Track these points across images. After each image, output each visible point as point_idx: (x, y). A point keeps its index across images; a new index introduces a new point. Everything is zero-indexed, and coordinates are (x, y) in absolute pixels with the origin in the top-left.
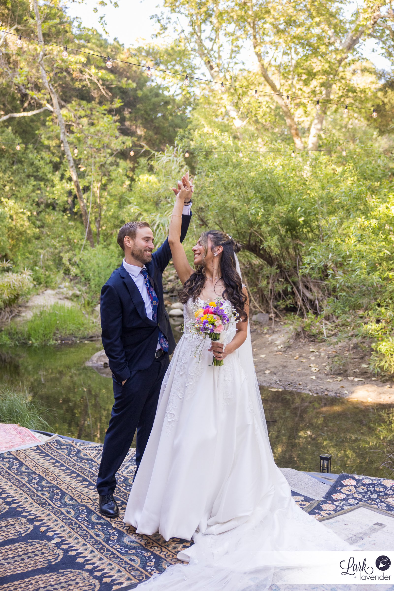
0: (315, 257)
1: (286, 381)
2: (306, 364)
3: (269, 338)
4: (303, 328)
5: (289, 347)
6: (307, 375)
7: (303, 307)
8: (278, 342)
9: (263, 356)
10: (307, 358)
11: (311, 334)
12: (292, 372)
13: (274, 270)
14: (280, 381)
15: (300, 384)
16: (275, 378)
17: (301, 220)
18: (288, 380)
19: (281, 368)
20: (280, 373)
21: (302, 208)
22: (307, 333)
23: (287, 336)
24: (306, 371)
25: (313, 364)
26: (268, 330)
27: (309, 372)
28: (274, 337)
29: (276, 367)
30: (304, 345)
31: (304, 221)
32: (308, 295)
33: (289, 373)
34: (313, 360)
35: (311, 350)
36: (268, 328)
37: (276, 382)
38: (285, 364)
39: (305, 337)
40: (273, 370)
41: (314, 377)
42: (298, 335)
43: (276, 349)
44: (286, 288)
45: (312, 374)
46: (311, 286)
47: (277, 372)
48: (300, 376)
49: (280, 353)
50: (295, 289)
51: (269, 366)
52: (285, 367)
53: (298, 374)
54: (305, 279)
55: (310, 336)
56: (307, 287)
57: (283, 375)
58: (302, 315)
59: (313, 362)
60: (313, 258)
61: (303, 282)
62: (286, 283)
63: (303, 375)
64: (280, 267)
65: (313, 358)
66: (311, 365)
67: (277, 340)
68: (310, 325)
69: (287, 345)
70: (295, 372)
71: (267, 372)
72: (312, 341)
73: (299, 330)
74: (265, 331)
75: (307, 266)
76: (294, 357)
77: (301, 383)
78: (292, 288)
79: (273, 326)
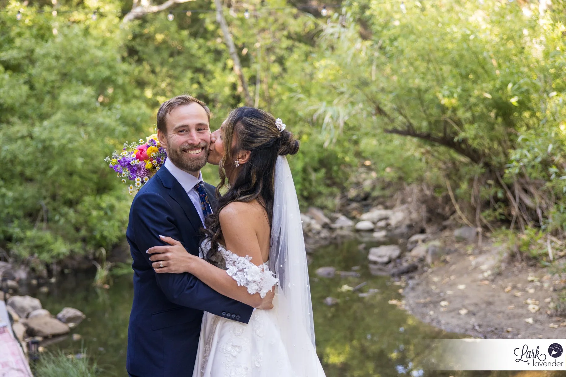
0: (529, 151)
1: (488, 326)
2: (522, 300)
3: (473, 262)
4: (519, 247)
5: (499, 274)
6: (521, 316)
7: (521, 219)
8: (484, 267)
9: (462, 287)
10: (523, 290)
11: (531, 256)
12: (500, 312)
13: (478, 169)
14: (480, 326)
15: (508, 332)
16: (473, 321)
17: (514, 101)
18: (492, 324)
19: (483, 306)
20: (481, 313)
21: (514, 84)
22: (524, 255)
23: (498, 258)
24: (520, 311)
25: (532, 299)
26: (474, 249)
27: (524, 311)
28: (481, 259)
29: (476, 305)
30: (520, 272)
31: (519, 102)
32: (528, 201)
33: (495, 313)
34: (532, 294)
35: (530, 278)
36: (473, 246)
37: (473, 328)
38: (491, 299)
39: (522, 260)
40: (472, 308)
41: (530, 320)
42: (513, 256)
43: (480, 276)
44: (496, 193)
45: (528, 314)
46: (532, 189)
47: (478, 312)
48: (510, 318)
49: (487, 282)
50: (509, 194)
51: (467, 302)
52: (489, 303)
53: (508, 315)
54: (522, 181)
55: (529, 259)
56: (526, 191)
57: (485, 316)
58: (518, 229)
59: (531, 296)
60: (525, 152)
61: (521, 184)
62: (496, 187)
63: (515, 316)
64: (487, 165)
65: (532, 291)
66: (529, 301)
67: (483, 263)
68: (528, 244)
69: (497, 271)
70: (503, 312)
71: (463, 312)
72: (532, 266)
73: (515, 249)
74: (470, 250)
75: (515, 163)
76: (504, 288)
77: (510, 329)
78: (505, 193)
79: (480, 243)
